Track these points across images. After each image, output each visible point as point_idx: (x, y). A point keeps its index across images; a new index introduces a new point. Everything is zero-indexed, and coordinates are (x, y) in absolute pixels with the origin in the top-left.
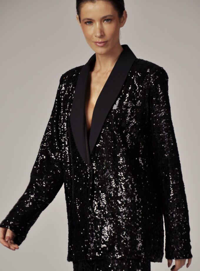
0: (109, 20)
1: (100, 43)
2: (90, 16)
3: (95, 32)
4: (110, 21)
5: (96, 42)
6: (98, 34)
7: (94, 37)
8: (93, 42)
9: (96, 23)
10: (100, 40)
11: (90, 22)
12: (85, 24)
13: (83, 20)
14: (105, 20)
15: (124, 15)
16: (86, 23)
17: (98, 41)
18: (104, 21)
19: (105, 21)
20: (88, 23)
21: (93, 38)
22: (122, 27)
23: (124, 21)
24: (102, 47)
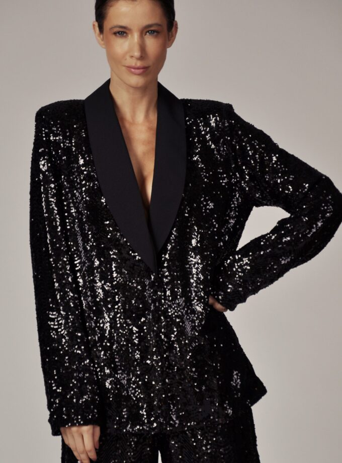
0: (153, 33)
1: (138, 68)
2: (124, 22)
3: (130, 50)
4: (155, 34)
5: (129, 67)
6: (137, 54)
7: (128, 57)
8: (124, 66)
9: (132, 35)
10: (139, 64)
11: (123, 32)
12: (114, 36)
13: (112, 28)
14: (148, 31)
15: (174, 29)
16: (115, 33)
17: (133, 65)
18: (146, 32)
19: (148, 34)
20: (118, 34)
21: (126, 59)
22: (169, 47)
23: (173, 38)
24: (139, 75)
